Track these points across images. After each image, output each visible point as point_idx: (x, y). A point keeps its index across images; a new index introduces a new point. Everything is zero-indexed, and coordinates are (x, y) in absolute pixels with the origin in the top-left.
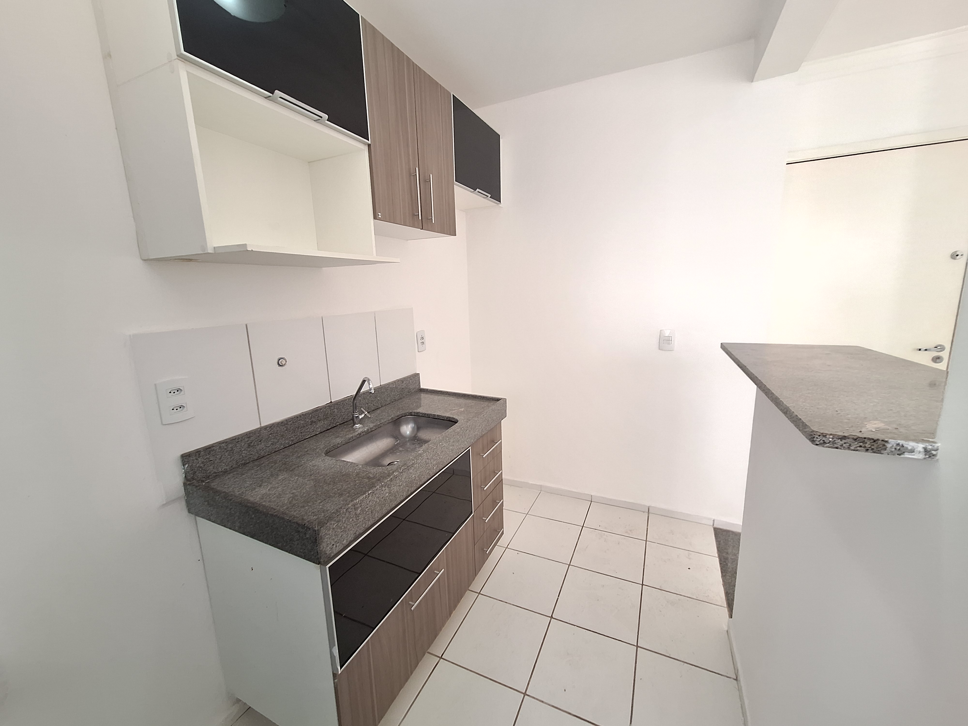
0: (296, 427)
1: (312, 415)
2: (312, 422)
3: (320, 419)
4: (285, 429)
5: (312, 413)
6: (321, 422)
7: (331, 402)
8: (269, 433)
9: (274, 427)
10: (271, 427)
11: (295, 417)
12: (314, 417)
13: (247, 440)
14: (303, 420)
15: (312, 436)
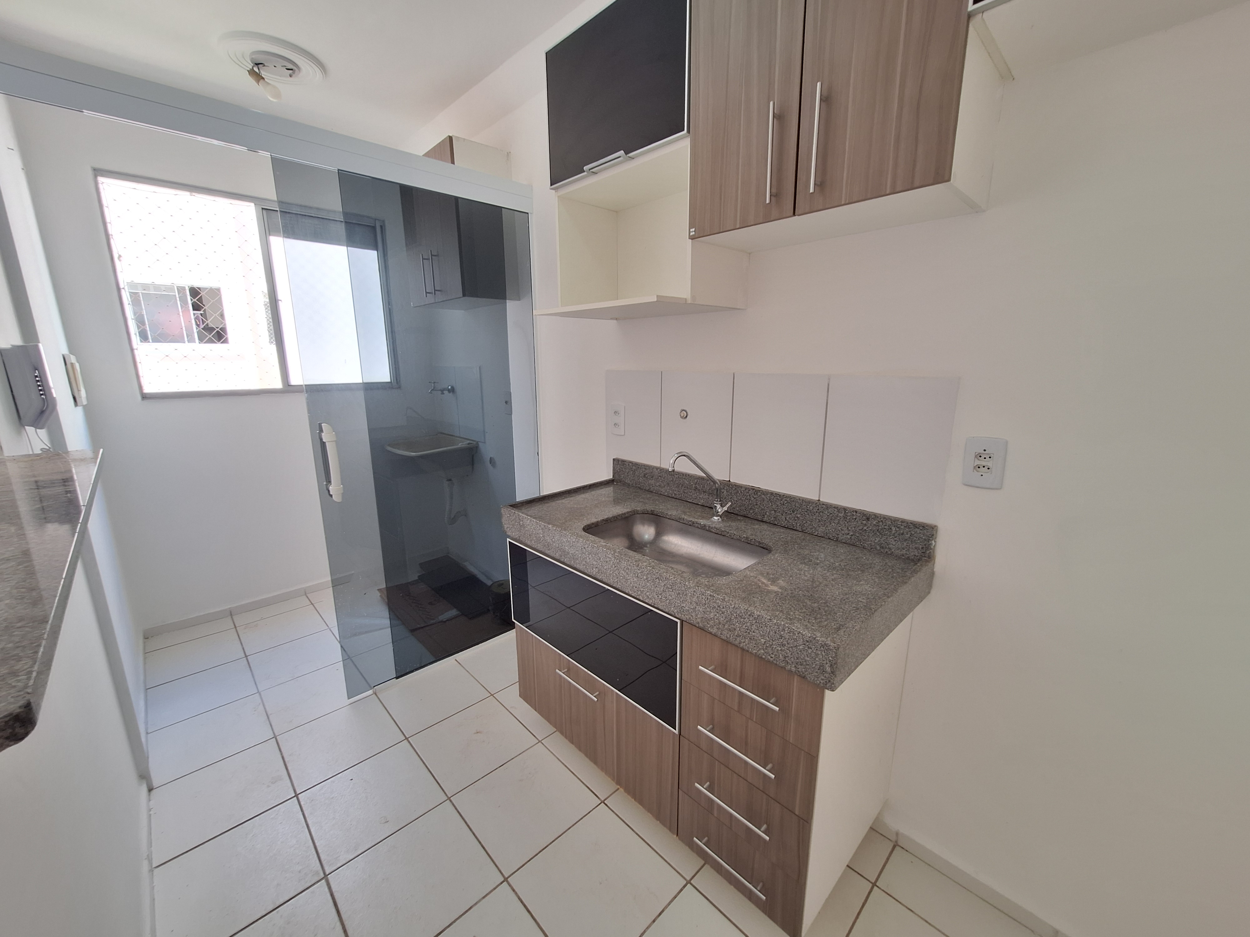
0: (681, 484)
1: (697, 481)
2: (696, 488)
3: (705, 490)
4: (671, 479)
5: (698, 479)
6: (705, 495)
7: (729, 481)
8: (659, 475)
9: (663, 471)
10: (661, 470)
11: (681, 473)
12: (699, 484)
13: (644, 470)
14: (688, 480)
15: (693, 502)
